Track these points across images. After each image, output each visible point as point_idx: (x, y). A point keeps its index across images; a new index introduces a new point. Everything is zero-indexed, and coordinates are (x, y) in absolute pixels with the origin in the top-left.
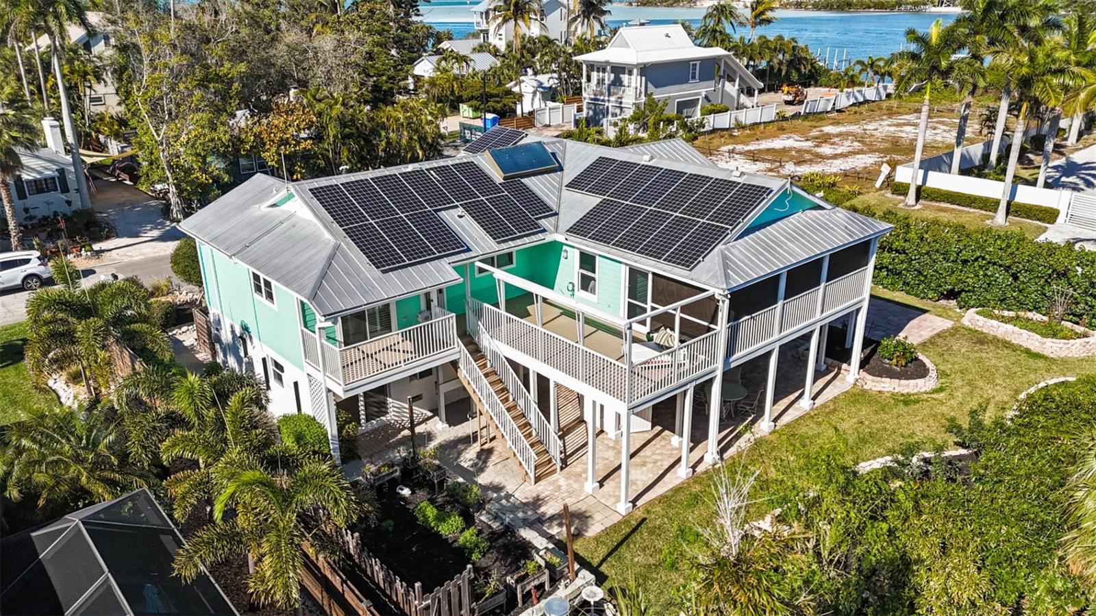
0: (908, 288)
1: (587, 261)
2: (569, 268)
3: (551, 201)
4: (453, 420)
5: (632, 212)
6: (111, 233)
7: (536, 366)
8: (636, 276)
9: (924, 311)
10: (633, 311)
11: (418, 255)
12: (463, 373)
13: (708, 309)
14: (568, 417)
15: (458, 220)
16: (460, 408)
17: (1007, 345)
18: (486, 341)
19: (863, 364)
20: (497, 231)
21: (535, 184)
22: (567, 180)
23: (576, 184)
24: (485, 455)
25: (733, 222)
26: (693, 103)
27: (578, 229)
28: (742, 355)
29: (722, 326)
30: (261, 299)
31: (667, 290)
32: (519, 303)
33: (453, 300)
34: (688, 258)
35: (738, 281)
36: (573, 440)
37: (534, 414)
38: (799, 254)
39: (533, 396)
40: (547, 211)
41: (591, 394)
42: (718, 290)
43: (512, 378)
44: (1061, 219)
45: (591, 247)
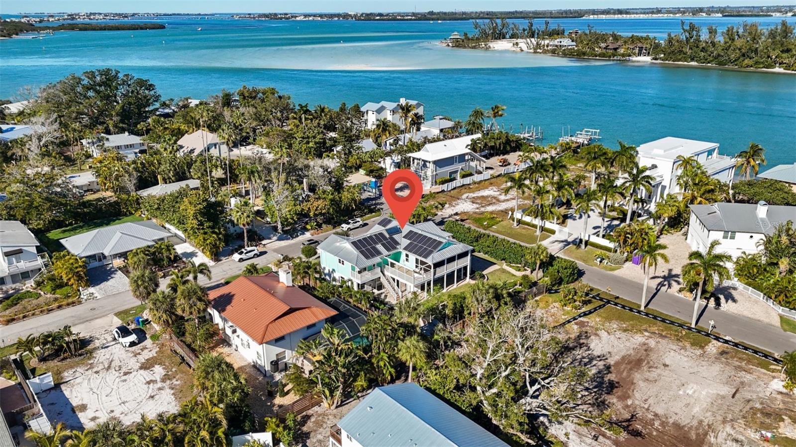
0: (491, 255)
1: (407, 256)
2: (403, 257)
3: (399, 241)
4: (378, 290)
5: (416, 245)
6: (263, 239)
7: (396, 278)
8: (417, 260)
9: (495, 264)
10: (417, 267)
11: (373, 256)
12: (381, 279)
13: (429, 267)
14: (403, 289)
15: (380, 247)
16: (380, 287)
17: (509, 273)
18: (386, 273)
19: (470, 278)
20: (388, 250)
21: (395, 237)
22: (403, 235)
23: (405, 237)
24: (386, 296)
25: (435, 249)
26: (456, 172)
27: (405, 249)
28: (438, 275)
29: (432, 270)
30: (341, 264)
31: (423, 263)
32: (393, 265)
33: (379, 265)
34: (426, 257)
35: (435, 262)
36: (404, 294)
37: (396, 287)
38: (449, 255)
39: (396, 284)
40: (397, 243)
41: (408, 283)
42: (431, 263)
43: (391, 280)
44: (557, 233)
45: (408, 253)
